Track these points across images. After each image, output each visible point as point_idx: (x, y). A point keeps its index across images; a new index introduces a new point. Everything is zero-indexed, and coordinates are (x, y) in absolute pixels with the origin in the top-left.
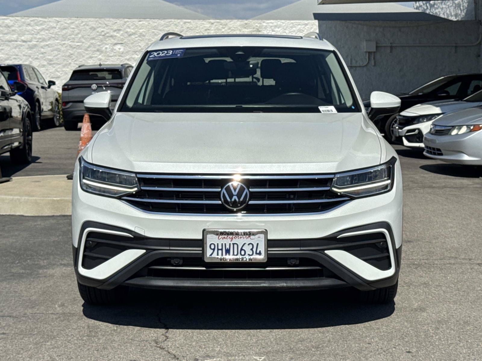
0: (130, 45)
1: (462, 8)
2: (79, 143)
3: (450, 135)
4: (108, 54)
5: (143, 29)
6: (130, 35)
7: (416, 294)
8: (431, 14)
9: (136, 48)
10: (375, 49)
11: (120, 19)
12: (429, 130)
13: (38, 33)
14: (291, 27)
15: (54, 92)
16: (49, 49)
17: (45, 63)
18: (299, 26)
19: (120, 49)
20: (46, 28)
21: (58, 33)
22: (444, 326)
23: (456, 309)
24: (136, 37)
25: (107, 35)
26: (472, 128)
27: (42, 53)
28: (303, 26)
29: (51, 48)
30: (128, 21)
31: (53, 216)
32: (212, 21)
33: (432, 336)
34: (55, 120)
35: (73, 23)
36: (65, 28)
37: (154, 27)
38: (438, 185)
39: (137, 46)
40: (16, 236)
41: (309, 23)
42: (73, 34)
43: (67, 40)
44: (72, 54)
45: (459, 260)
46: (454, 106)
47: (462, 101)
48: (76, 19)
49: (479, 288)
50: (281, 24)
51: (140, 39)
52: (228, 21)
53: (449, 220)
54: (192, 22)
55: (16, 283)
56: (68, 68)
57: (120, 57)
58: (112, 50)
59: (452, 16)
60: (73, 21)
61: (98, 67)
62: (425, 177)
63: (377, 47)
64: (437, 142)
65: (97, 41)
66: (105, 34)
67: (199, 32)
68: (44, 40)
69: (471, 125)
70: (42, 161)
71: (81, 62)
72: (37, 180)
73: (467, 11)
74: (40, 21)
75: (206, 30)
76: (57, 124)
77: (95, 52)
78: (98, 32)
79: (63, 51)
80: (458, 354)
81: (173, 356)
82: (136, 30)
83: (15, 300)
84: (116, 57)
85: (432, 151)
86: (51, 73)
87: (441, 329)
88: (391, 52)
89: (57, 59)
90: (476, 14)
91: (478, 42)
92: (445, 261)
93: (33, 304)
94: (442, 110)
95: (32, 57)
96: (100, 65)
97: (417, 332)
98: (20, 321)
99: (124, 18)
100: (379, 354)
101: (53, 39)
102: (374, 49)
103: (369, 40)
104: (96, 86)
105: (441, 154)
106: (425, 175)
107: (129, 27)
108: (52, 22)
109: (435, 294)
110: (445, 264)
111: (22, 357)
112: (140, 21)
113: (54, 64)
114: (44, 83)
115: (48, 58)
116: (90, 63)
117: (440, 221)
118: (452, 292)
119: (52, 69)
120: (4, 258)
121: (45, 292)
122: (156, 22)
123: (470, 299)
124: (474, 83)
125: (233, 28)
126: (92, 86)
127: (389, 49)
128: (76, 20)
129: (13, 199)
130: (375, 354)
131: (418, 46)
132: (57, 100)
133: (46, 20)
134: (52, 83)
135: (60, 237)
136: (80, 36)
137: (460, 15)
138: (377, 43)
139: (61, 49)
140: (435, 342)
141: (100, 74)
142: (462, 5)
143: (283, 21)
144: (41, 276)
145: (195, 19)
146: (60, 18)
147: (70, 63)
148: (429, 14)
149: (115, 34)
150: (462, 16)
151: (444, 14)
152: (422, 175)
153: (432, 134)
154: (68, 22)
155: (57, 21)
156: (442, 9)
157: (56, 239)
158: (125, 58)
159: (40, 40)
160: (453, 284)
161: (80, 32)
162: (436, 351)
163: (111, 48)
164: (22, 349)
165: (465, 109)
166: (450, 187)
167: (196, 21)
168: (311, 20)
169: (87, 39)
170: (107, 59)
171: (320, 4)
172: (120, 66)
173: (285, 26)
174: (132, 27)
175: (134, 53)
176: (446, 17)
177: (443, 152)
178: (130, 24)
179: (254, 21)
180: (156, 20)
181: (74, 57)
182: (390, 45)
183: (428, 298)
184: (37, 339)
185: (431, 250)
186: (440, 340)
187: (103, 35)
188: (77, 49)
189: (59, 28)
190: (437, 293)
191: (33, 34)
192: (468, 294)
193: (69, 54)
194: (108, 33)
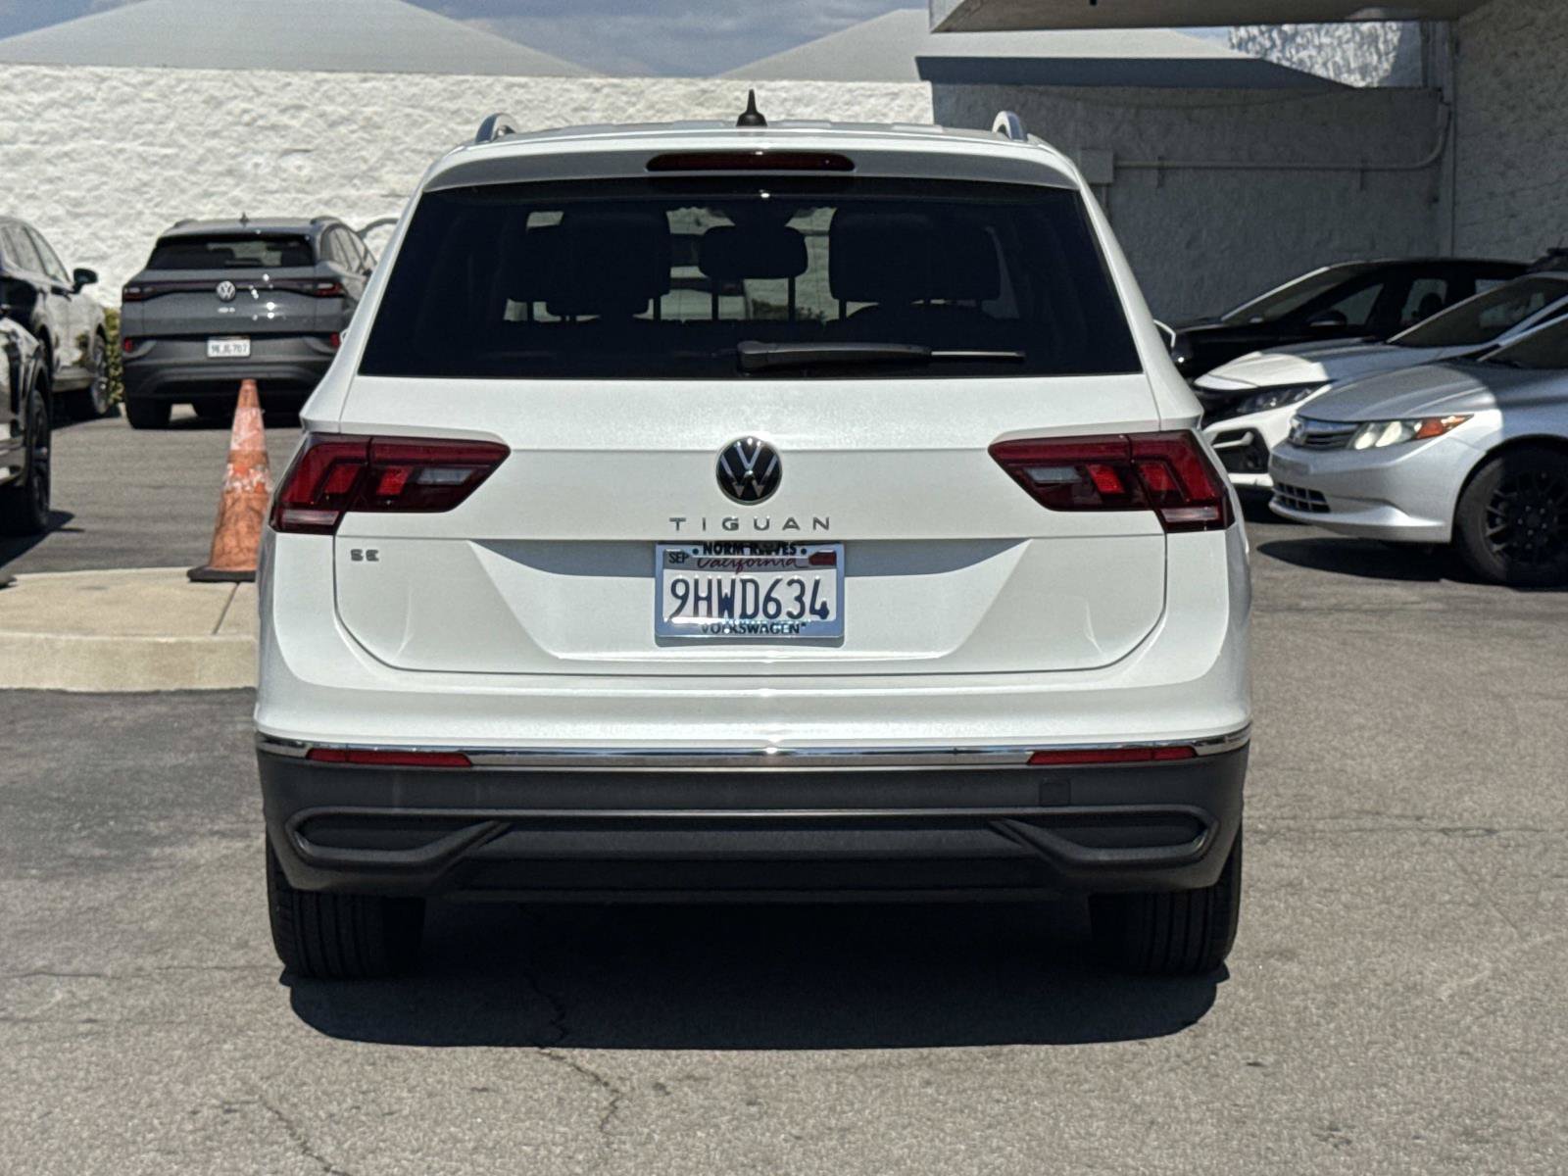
0: (333, 156)
1: (1381, 46)
2: (224, 470)
3: (1353, 448)
4: (262, 183)
5: (375, 104)
6: (333, 125)
7: (1265, 912)
8: (1286, 63)
9: (352, 165)
10: (1111, 175)
11: (303, 74)
12: (1285, 434)
13: (38, 115)
14: (847, 104)
15: (93, 306)
16: (72, 165)
17: (60, 211)
18: (872, 100)
19: (300, 168)
20: (63, 100)
21: (100, 116)
22: (1351, 996)
23: (1383, 952)
24: (353, 132)
25: (260, 123)
26: (1418, 427)
27: (50, 181)
28: (884, 100)
29: (79, 165)
30: (325, 81)
31: (157, 693)
32: (596, 81)
33: (1318, 1024)
34: (95, 394)
35: (150, 83)
36: (123, 101)
37: (409, 100)
38: (1312, 603)
39: (355, 159)
40: (55, 750)
41: (901, 91)
42: (149, 120)
43: (130, 137)
44: (145, 184)
45: (1387, 821)
46: (1364, 359)
47: (1385, 344)
48: (159, 70)
49: (1447, 897)
50: (816, 92)
51: (366, 136)
52: (648, 81)
53: (1354, 706)
54: (532, 84)
55: (89, 885)
56: (132, 227)
57: (300, 196)
58: (277, 171)
59: (1350, 71)
60: (148, 78)
61: (238, 227)
62: (1275, 580)
63: (1117, 169)
64: (1312, 470)
65: (227, 143)
66: (254, 120)
67: (554, 117)
68: (56, 138)
69: (1416, 420)
70: (81, 527)
71: (175, 208)
72: (97, 583)
73: (1397, 57)
74: (45, 76)
75: (576, 110)
76: (102, 408)
77: (221, 179)
78: (229, 113)
79: (118, 173)
80: (1391, 1070)
81: (592, 1078)
82: (352, 107)
83: (98, 931)
84: (287, 195)
85: (1298, 499)
86: (77, 242)
87: (1342, 1005)
88: (1161, 184)
89: (99, 199)
90: (1425, 68)
91: (1433, 156)
92: (1346, 822)
93: (156, 944)
94: (1328, 371)
95: (17, 190)
96: (244, 220)
97: (1274, 1012)
98: (130, 989)
99: (314, 70)
100: (1172, 1070)
101: (86, 135)
102: (1108, 178)
103: (1093, 148)
104: (233, 289)
105: (1325, 509)
106: (1275, 574)
107: (331, 99)
108: (79, 79)
109: (1320, 911)
110: (1345, 832)
111: (160, 1081)
112: (365, 80)
113: (87, 214)
114: (61, 277)
115: (67, 197)
116: (202, 213)
117: (1326, 711)
118: (1369, 908)
119: (80, 231)
120: (37, 816)
121: (183, 910)
122: (417, 84)
123: (1421, 926)
124: (1421, 287)
125: (663, 106)
126: (219, 289)
127: (1155, 173)
128: (161, 76)
129: (31, 642)
130: (1160, 1071)
131: (1247, 169)
132: (100, 331)
133: (63, 74)
134: (85, 277)
135: (192, 755)
136: (171, 125)
137: (1376, 69)
138: (1116, 158)
139: (110, 169)
140: (1327, 1038)
141: (241, 250)
142: (1381, 39)
143: (821, 84)
144: (159, 864)
145: (540, 75)
146: (109, 69)
147: (140, 213)
148: (1278, 67)
149: (285, 119)
150: (1381, 73)
151: (1325, 64)
152: (1267, 573)
153: (1297, 446)
154: (134, 81)
155: (98, 76)
156: (1320, 48)
157: (182, 760)
158: (318, 196)
159: (44, 139)
160: (1373, 886)
161: (173, 113)
162: (1331, 1062)
163: (273, 164)
164: (156, 1061)
165: (1397, 369)
166: (1349, 610)
167: (545, 81)
168: (910, 80)
169: (193, 135)
170: (261, 202)
171: (937, 31)
172: (307, 224)
173: (827, 98)
174: (340, 100)
175: (344, 181)
176: (1331, 75)
177: (1330, 501)
178: (333, 88)
179: (729, 83)
180: (417, 78)
181: (153, 192)
182: (1156, 163)
183: (1302, 923)
184: (192, 1036)
185: (1303, 791)
186: (1342, 1033)
187: (248, 124)
188: (162, 168)
189: (104, 100)
190: (1326, 909)
191: (20, 119)
192: (1415, 911)
193: (137, 183)
194: (261, 117)
